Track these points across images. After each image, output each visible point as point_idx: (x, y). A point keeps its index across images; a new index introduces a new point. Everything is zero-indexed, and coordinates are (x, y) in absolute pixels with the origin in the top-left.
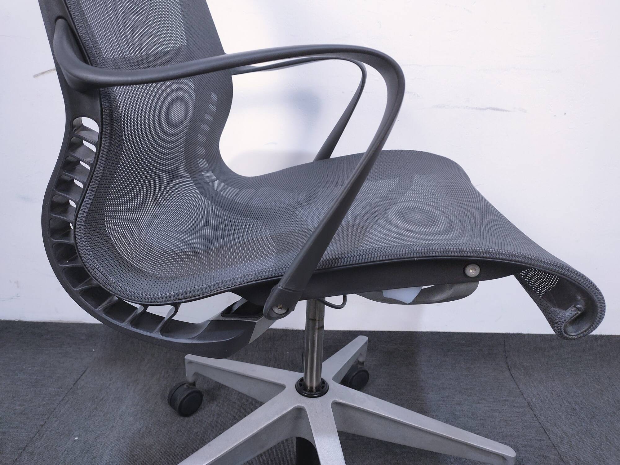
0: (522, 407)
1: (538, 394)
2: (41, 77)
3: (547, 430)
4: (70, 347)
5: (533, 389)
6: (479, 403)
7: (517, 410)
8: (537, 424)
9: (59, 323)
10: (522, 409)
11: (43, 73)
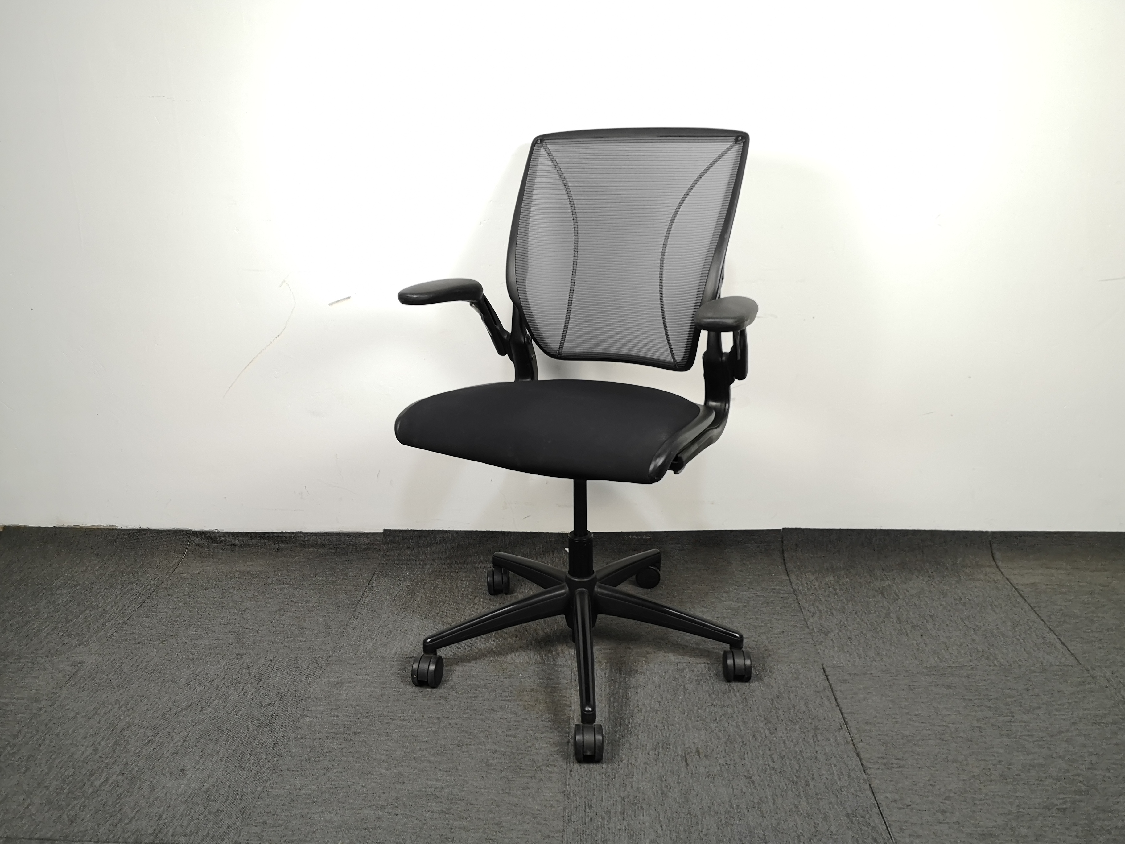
0: (786, 594)
1: (807, 583)
2: (335, 305)
3: (804, 608)
4: (353, 555)
5: (803, 579)
6: (746, 591)
7: (781, 596)
8: (797, 605)
9: (340, 533)
10: (787, 595)
11: (337, 302)
